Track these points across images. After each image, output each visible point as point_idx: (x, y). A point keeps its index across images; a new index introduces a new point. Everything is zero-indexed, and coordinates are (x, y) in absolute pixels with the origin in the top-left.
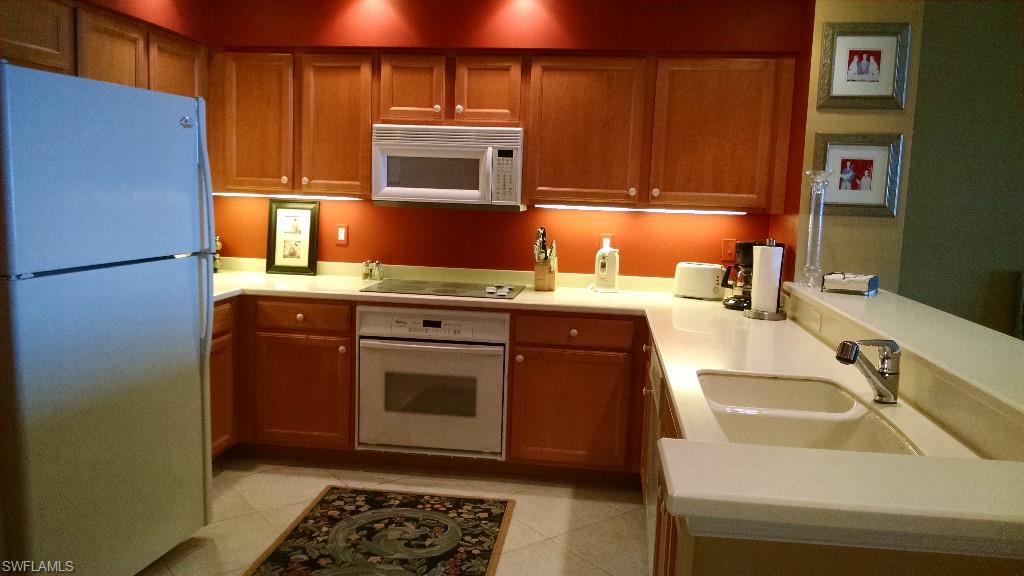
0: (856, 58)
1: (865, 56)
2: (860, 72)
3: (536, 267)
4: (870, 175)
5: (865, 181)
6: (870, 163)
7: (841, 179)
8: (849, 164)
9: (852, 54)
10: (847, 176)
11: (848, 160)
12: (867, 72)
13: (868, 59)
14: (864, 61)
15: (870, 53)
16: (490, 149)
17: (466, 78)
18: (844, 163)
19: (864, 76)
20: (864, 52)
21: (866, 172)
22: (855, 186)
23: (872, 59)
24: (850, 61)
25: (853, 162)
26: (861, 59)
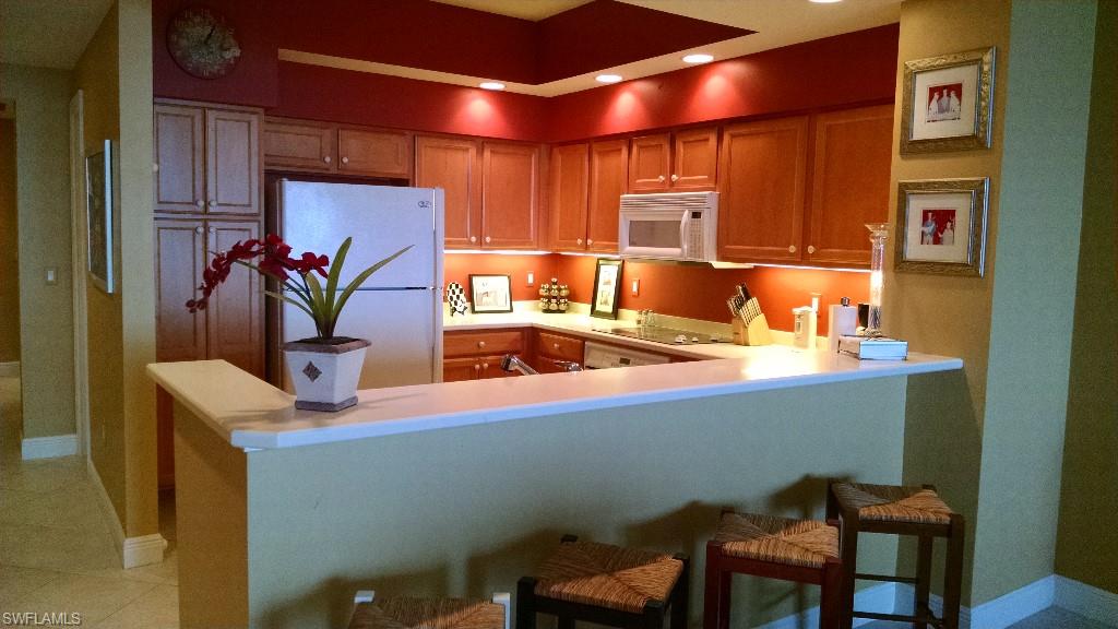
0: (936, 96)
1: (945, 91)
2: (941, 110)
3: (733, 321)
4: (952, 228)
5: (947, 234)
6: (952, 213)
7: (923, 233)
8: (930, 214)
9: (932, 91)
10: (930, 229)
11: (930, 211)
12: (947, 110)
13: (949, 95)
14: (945, 97)
15: (950, 88)
16: (686, 212)
17: (682, 150)
18: (925, 213)
19: (946, 115)
20: (945, 87)
21: (949, 224)
22: (937, 241)
23: (953, 94)
24: (931, 98)
25: (936, 213)
26: (941, 96)
